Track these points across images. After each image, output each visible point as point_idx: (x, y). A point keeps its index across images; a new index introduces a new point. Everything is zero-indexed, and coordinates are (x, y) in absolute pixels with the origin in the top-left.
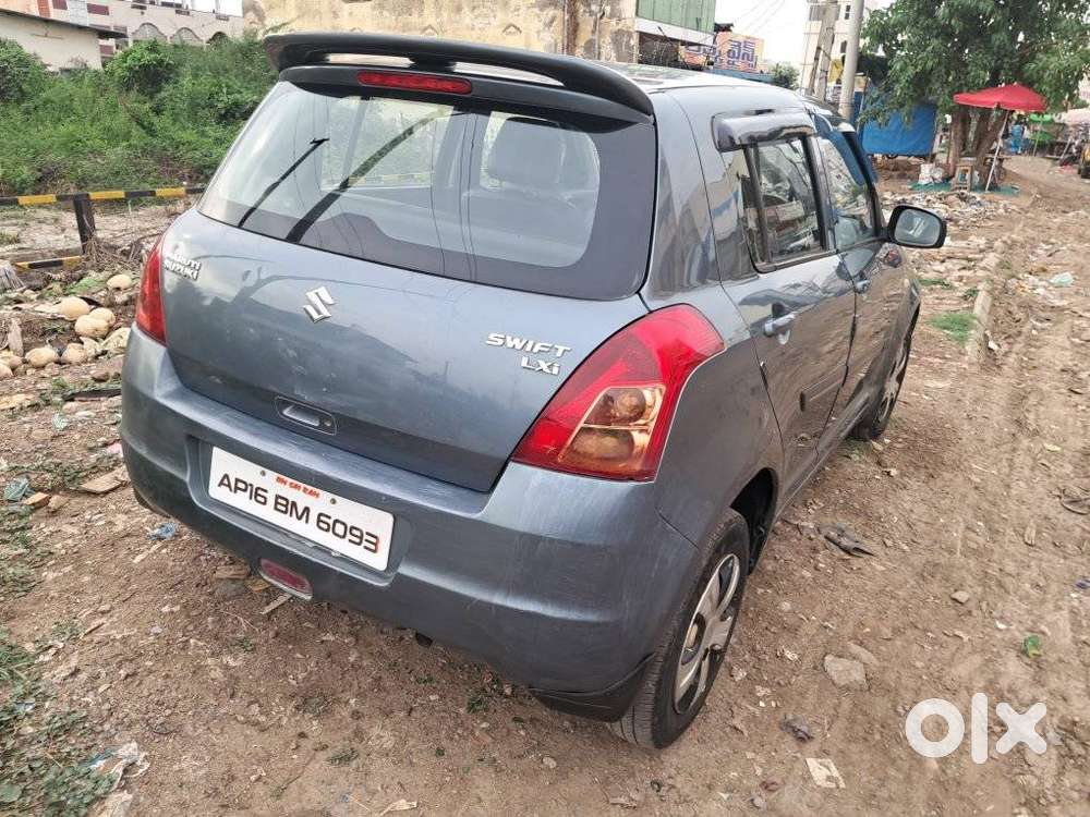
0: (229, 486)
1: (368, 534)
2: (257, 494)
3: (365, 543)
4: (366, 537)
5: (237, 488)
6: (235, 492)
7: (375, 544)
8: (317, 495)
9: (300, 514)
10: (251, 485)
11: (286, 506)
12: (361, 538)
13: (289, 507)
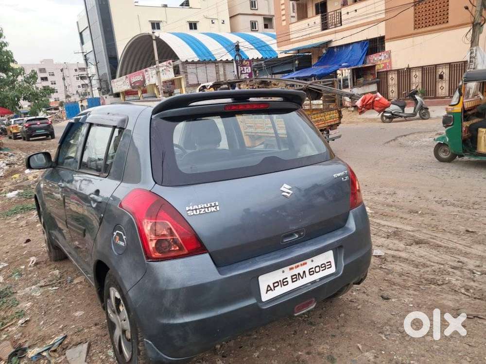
0: (271, 289)
1: (327, 263)
2: (284, 282)
3: (327, 267)
4: (327, 264)
5: (274, 287)
6: (274, 289)
7: (330, 264)
8: (306, 263)
9: (302, 276)
10: (280, 281)
11: (296, 278)
12: (325, 266)
13: (298, 277)
